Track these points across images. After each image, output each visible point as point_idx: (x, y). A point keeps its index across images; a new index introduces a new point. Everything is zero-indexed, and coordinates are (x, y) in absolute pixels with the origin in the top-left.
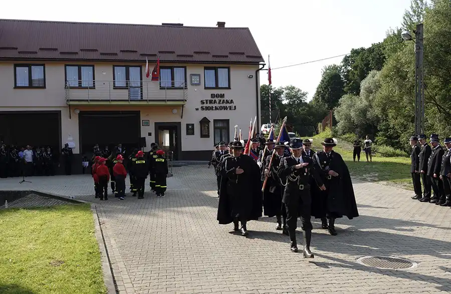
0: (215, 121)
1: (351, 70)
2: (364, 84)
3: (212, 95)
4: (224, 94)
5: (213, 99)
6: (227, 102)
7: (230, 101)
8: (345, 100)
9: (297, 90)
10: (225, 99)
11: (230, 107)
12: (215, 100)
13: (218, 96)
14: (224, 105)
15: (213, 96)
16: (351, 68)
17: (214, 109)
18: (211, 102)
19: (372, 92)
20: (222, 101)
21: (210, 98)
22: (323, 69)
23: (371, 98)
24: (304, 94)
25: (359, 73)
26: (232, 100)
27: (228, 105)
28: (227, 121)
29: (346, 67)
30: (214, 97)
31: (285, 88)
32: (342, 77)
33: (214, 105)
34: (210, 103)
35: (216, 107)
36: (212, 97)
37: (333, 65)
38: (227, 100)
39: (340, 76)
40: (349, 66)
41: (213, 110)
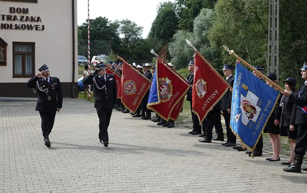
0: (15, 44)
1: (185, 8)
2: (197, 22)
3: (11, 8)
4: (27, 9)
5: (13, 15)
6: (33, 19)
7: (36, 19)
8: (179, 35)
9: (132, 24)
10: (30, 15)
11: (37, 26)
12: (15, 16)
13: (19, 11)
14: (29, 23)
15: (12, 10)
16: (184, 7)
17: (14, 27)
18: (9, 18)
19: (204, 29)
20: (25, 18)
21: (7, 13)
22: (159, 6)
23: (204, 34)
24: (139, 29)
25: (192, 11)
26: (38, 18)
27: (33, 24)
28: (32, 45)
29: (180, 5)
30: (14, 12)
31: (121, 22)
32: (176, 14)
33: (14, 23)
34: (8, 20)
35: (16, 25)
36: (11, 12)
37: (168, 2)
38: (32, 17)
39: (174, 13)
40: (183, 4)
41: (11, 28)
